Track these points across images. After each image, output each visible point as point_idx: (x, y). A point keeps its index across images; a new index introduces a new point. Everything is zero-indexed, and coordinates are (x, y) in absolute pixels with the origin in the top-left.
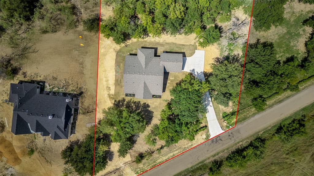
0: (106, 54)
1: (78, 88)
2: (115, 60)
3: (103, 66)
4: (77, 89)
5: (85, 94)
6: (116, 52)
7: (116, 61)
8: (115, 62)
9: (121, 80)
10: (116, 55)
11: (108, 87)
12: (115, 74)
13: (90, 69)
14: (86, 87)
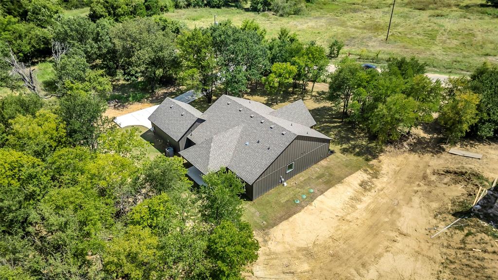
0: (300, 250)
1: (466, 232)
2: (291, 219)
3: (339, 232)
4: (473, 230)
5: (450, 208)
6: (267, 234)
7: (290, 216)
8: (295, 213)
9: (318, 178)
10: (275, 224)
11: (365, 188)
12: (322, 196)
13: (387, 251)
14: (435, 221)
